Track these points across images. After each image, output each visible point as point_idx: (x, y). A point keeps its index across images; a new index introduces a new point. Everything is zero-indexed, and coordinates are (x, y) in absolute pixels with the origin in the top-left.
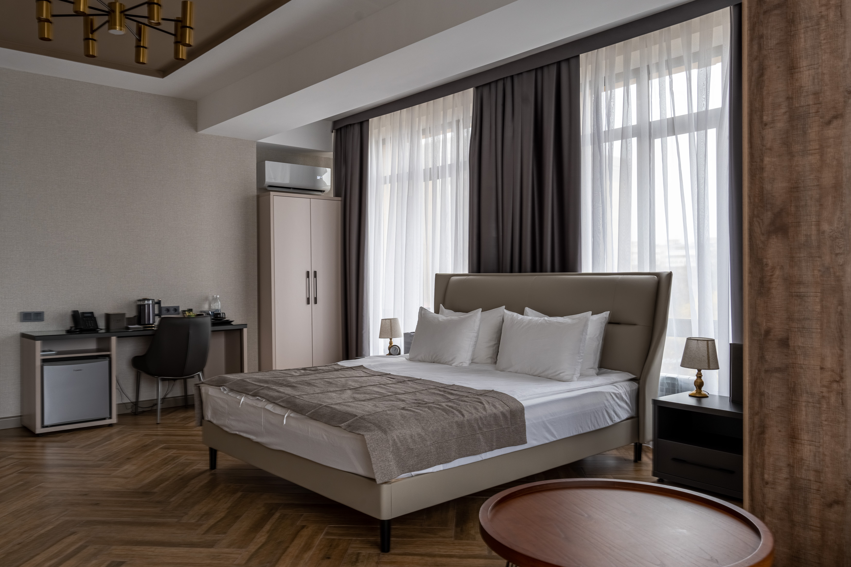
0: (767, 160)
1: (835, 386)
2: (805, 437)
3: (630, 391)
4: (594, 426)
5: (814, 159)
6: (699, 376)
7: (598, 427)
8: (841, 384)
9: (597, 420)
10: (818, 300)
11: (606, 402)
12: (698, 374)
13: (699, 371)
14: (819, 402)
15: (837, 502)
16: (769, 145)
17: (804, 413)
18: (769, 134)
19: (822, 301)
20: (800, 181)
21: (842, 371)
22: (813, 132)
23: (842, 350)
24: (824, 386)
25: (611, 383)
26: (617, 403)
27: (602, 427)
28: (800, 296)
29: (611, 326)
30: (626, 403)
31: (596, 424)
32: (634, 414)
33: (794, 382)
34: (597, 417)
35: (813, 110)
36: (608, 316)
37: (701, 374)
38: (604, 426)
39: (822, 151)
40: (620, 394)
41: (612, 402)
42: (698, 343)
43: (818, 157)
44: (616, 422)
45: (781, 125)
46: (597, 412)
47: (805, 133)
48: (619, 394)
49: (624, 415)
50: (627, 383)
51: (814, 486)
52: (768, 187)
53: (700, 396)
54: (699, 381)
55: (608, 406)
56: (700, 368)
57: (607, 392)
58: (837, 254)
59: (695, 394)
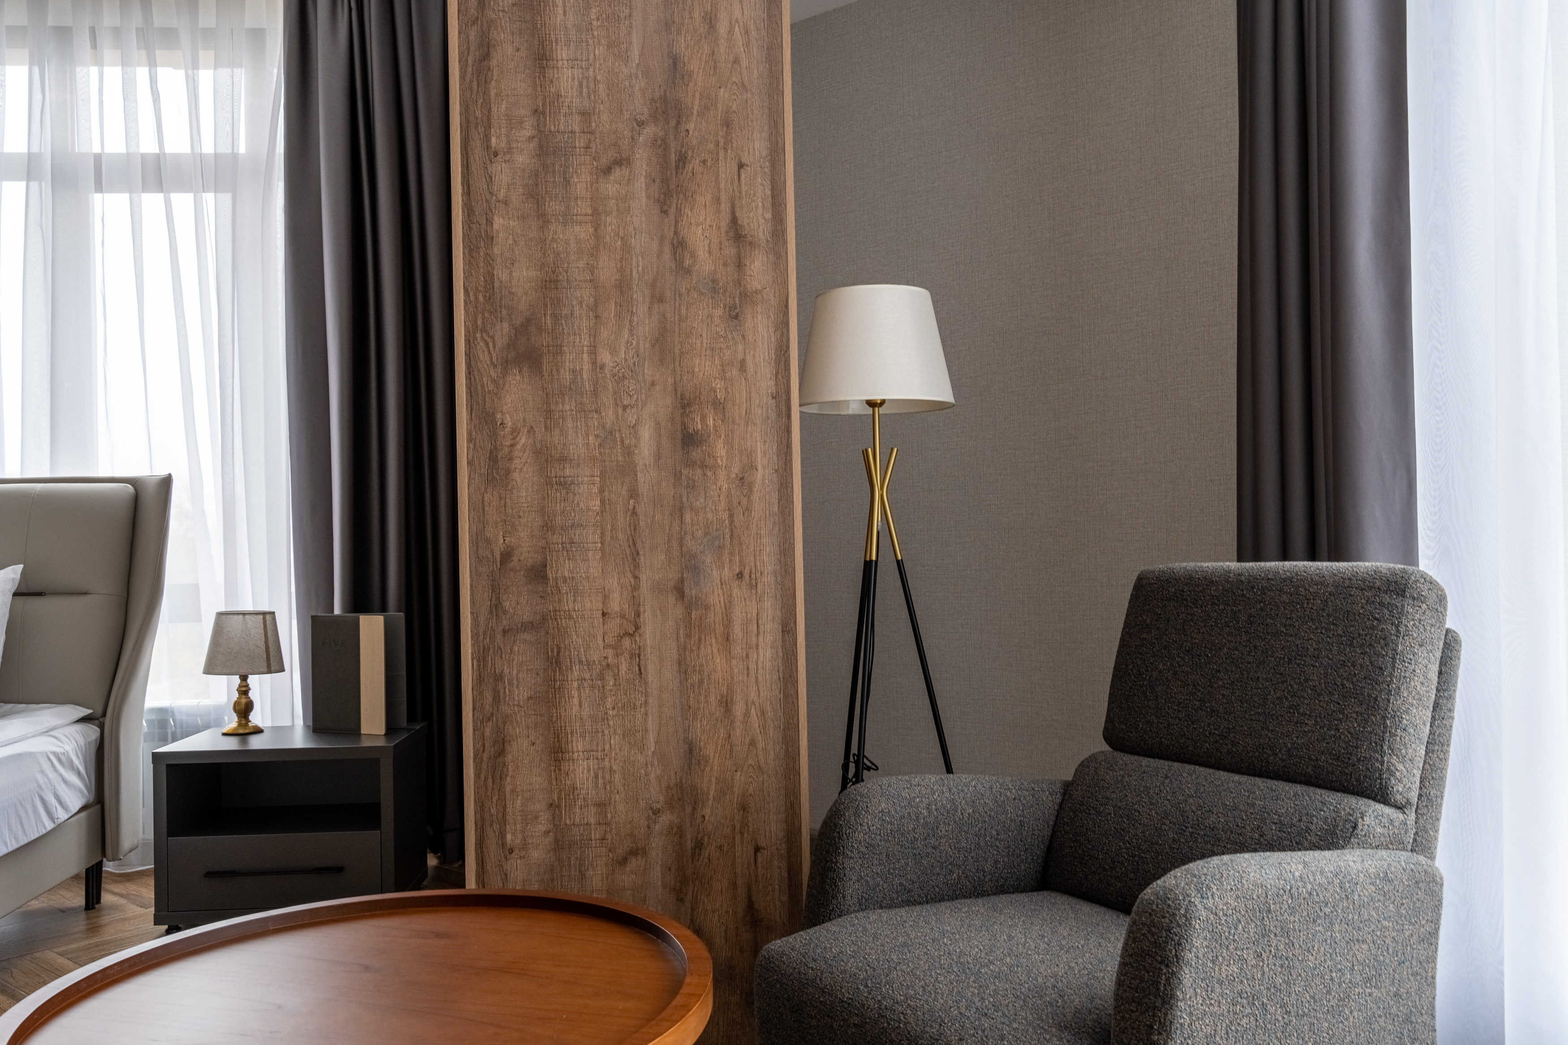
0: (498, 222)
1: (627, 643)
2: (578, 745)
3: (85, 745)
4: (16, 839)
5: (583, 232)
6: (244, 690)
7: (24, 841)
8: (637, 638)
9: (21, 823)
10: (595, 490)
11: (39, 776)
12: (240, 686)
13: (244, 678)
14: (602, 677)
15: (634, 852)
16: (502, 194)
17: (576, 701)
18: (502, 173)
19: (601, 491)
20: (561, 269)
21: (638, 614)
22: (581, 183)
23: (636, 577)
24: (610, 646)
25: (45, 730)
26: (61, 775)
27: (33, 838)
28: (564, 484)
29: (21, 600)
30: (79, 774)
31: (20, 833)
32: (92, 798)
33: (557, 645)
34: (23, 814)
35: (580, 143)
36: (18, 576)
37: (247, 686)
38: (37, 835)
39: (596, 218)
40: (66, 754)
41: (52, 775)
42: (244, 620)
43: (591, 230)
44: (60, 821)
45: (523, 159)
46: (21, 804)
47: (567, 182)
48: (64, 754)
49: (75, 802)
50: (79, 727)
51: (596, 834)
52: (501, 274)
53: (246, 731)
54: (244, 701)
55: (44, 787)
56: (243, 672)
57: (41, 753)
58: (625, 408)
59: (236, 729)
